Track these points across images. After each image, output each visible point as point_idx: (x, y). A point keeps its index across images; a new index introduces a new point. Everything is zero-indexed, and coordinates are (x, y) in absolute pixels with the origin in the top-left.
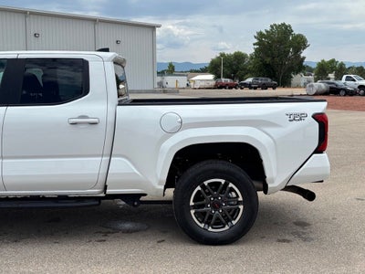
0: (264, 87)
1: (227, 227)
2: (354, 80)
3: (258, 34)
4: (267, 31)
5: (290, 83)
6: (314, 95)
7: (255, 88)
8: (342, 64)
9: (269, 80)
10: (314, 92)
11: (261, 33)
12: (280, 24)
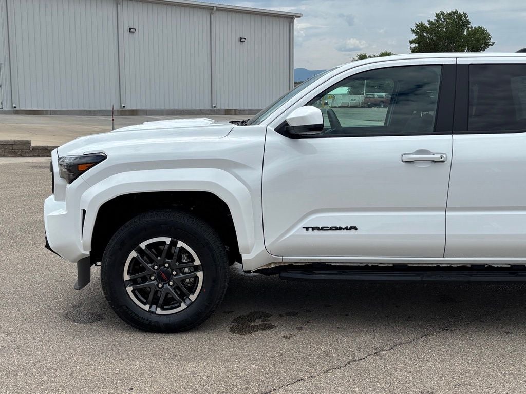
3: (417, 26)
4: (431, 23)
11: (422, 24)
12: (450, 12)
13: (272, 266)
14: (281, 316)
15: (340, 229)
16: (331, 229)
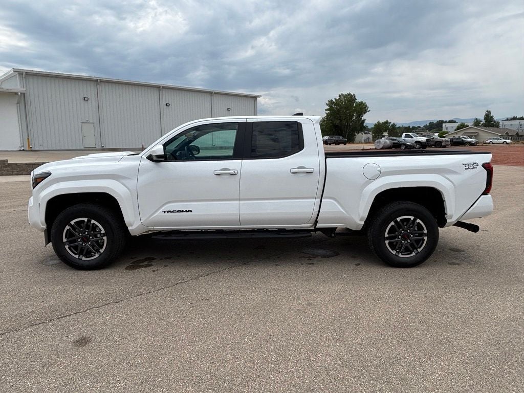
0: (337, 143)
1: (414, 254)
2: (412, 137)
3: (329, 101)
4: (336, 100)
5: (354, 140)
6: (381, 149)
7: (330, 144)
8: (394, 125)
9: (341, 138)
10: (381, 146)
11: (331, 101)
12: (346, 94)
13: (150, 233)
14: (161, 259)
15: (183, 211)
16: (178, 211)
